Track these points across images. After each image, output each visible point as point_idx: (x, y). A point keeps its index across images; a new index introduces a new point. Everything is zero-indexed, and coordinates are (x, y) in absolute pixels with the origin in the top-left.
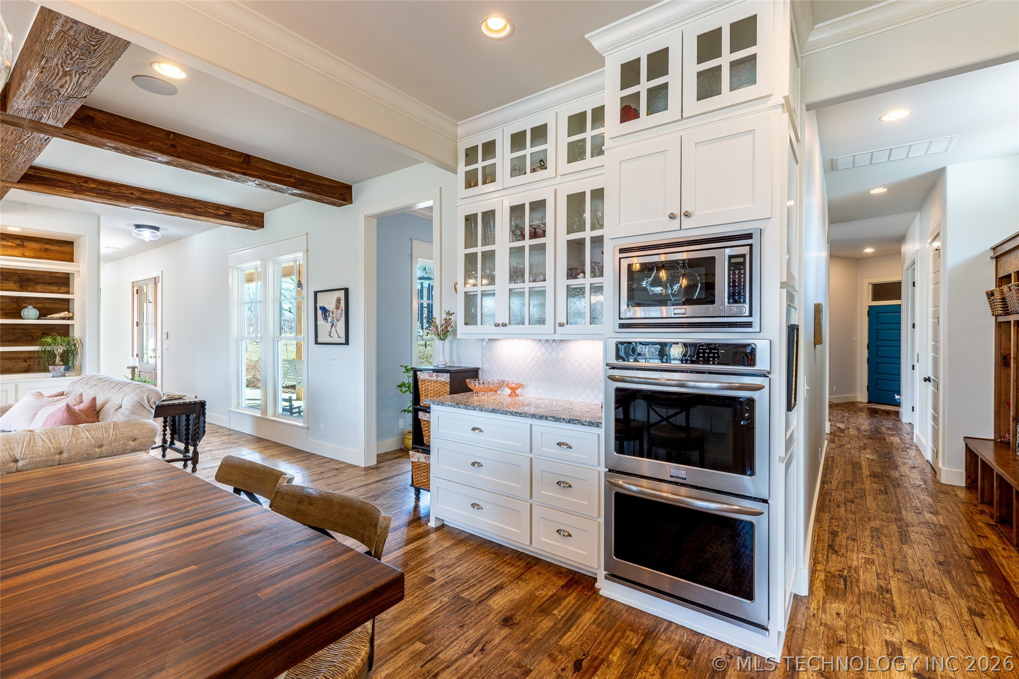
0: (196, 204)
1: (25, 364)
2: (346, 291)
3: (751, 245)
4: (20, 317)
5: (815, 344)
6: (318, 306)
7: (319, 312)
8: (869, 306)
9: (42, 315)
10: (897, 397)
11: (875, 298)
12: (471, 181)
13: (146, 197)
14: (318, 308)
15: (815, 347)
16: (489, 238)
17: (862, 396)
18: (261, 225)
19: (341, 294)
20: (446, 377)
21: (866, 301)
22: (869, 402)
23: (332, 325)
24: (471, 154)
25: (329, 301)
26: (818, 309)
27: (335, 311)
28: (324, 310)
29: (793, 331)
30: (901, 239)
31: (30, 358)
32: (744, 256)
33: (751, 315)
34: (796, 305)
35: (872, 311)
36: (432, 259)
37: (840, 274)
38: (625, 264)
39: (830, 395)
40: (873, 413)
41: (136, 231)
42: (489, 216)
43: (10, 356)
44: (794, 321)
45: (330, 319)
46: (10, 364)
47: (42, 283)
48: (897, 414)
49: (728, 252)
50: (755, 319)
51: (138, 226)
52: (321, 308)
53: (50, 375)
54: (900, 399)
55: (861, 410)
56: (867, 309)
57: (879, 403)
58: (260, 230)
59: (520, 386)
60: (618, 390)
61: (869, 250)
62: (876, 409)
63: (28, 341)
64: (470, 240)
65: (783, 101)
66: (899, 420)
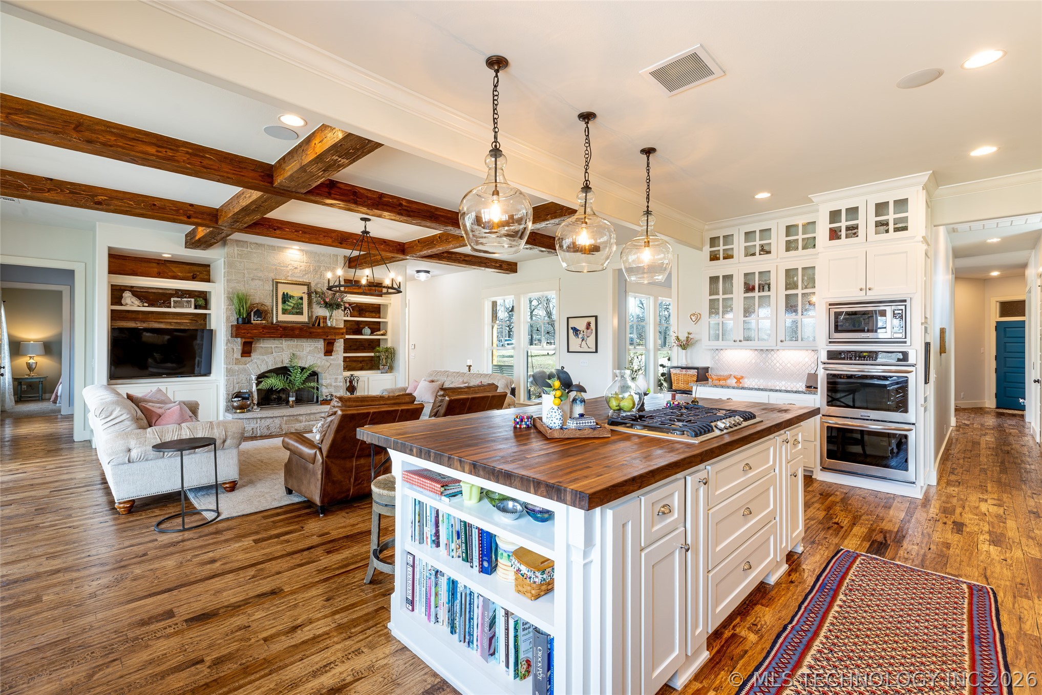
0: (487, 261)
1: (361, 365)
2: (596, 317)
3: (905, 306)
4: (361, 334)
5: (941, 353)
6: (570, 326)
7: (571, 331)
8: (997, 322)
9: (372, 333)
10: (1021, 401)
11: (1002, 315)
12: (714, 257)
13: (466, 259)
14: (570, 329)
15: (941, 355)
16: (728, 290)
17: (990, 402)
18: (515, 271)
19: (593, 320)
20: (694, 372)
21: (994, 316)
22: (997, 408)
23: (583, 340)
24: (714, 241)
25: (581, 325)
26: (943, 331)
27: (585, 331)
28: (576, 330)
29: (927, 345)
30: (1024, 266)
31: (363, 361)
32: (902, 310)
33: (905, 338)
34: (929, 331)
35: (999, 326)
36: (671, 298)
37: (965, 293)
38: (832, 312)
39: (956, 400)
40: (999, 415)
41: (417, 275)
42: (728, 278)
43: (354, 359)
44: (928, 341)
45: (580, 336)
46: (354, 365)
47: (368, 311)
48: (1023, 416)
49: (893, 308)
50: (908, 340)
51: (418, 272)
52: (572, 328)
53: (379, 371)
54: (1024, 402)
55: (988, 413)
56: (995, 324)
57: (1007, 409)
58: (512, 276)
59: (742, 377)
60: (828, 375)
61: (995, 274)
62: (1004, 413)
63: (362, 349)
64: (714, 291)
65: (922, 240)
66: (1024, 420)
